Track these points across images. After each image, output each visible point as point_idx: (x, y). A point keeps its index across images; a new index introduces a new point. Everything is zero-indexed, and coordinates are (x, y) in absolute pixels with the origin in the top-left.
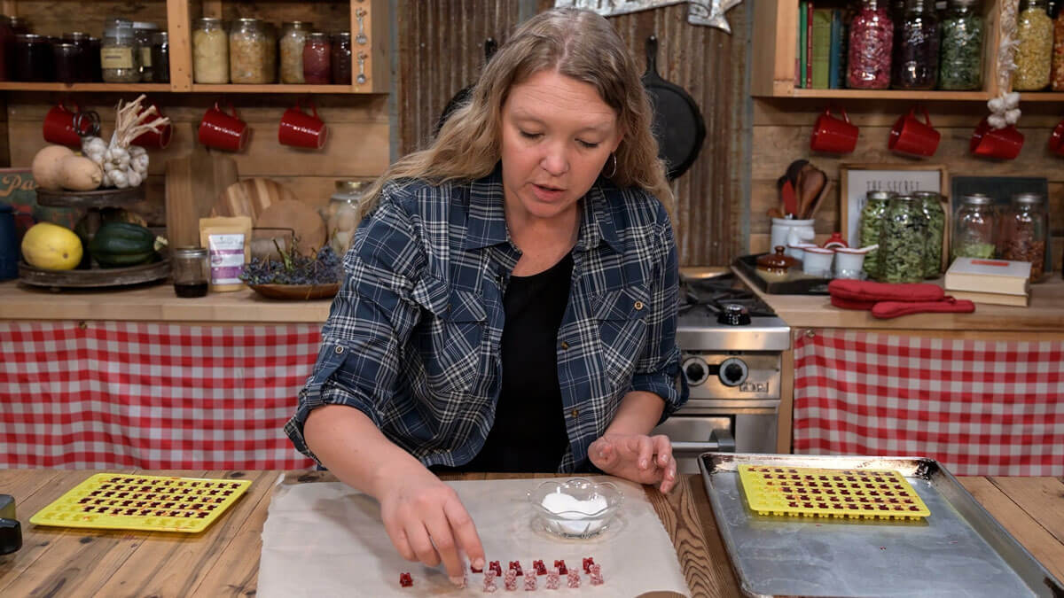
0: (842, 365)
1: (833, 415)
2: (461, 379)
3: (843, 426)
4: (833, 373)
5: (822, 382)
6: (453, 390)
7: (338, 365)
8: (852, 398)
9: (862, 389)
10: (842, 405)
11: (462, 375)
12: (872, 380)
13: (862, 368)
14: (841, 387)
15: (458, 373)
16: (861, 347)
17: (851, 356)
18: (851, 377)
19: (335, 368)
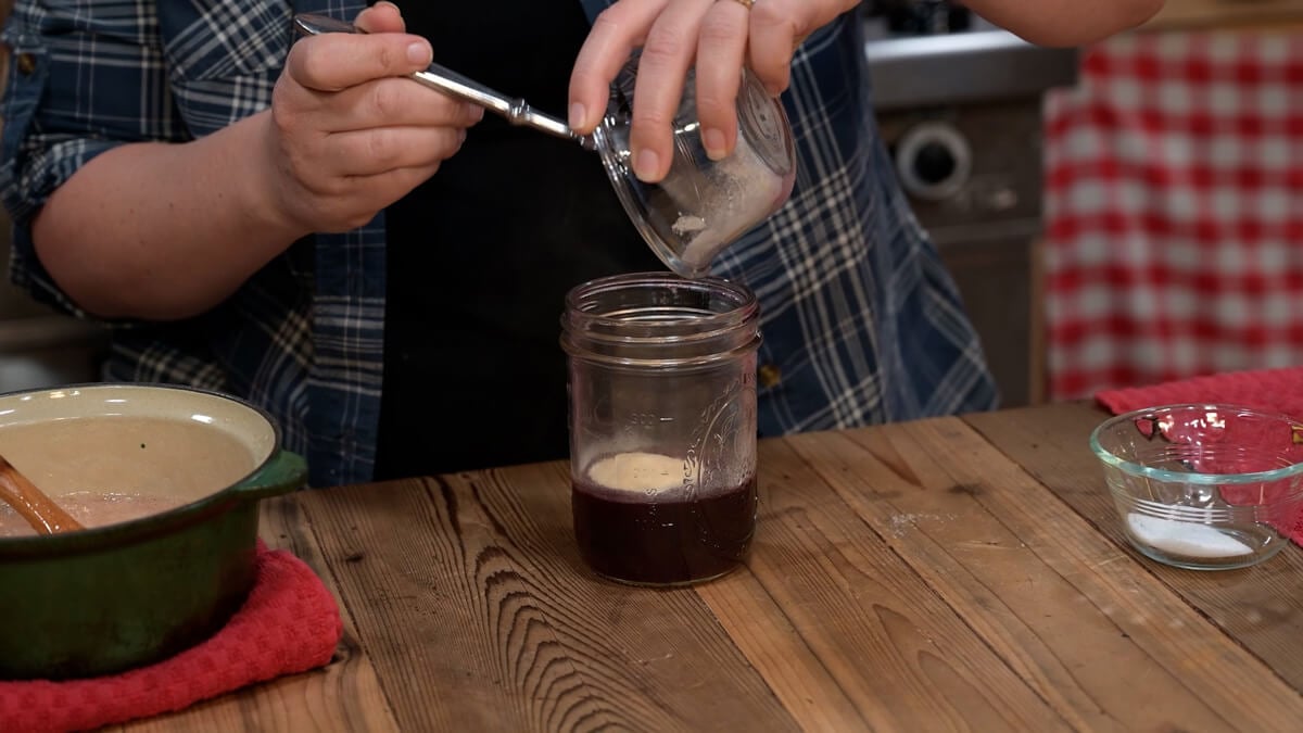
0: (1154, 121)
1: (1137, 250)
2: (255, 37)
3: (1160, 276)
4: (1136, 145)
5: (1110, 169)
6: (237, 72)
7: (34, 102)
8: (1182, 203)
9: (1203, 177)
10: (1157, 225)
11: (256, 24)
12: (1226, 152)
13: (1201, 126)
14: (1154, 177)
15: (244, 21)
16: (1198, 72)
17: (1176, 98)
18: (1176, 151)
19: (29, 113)
